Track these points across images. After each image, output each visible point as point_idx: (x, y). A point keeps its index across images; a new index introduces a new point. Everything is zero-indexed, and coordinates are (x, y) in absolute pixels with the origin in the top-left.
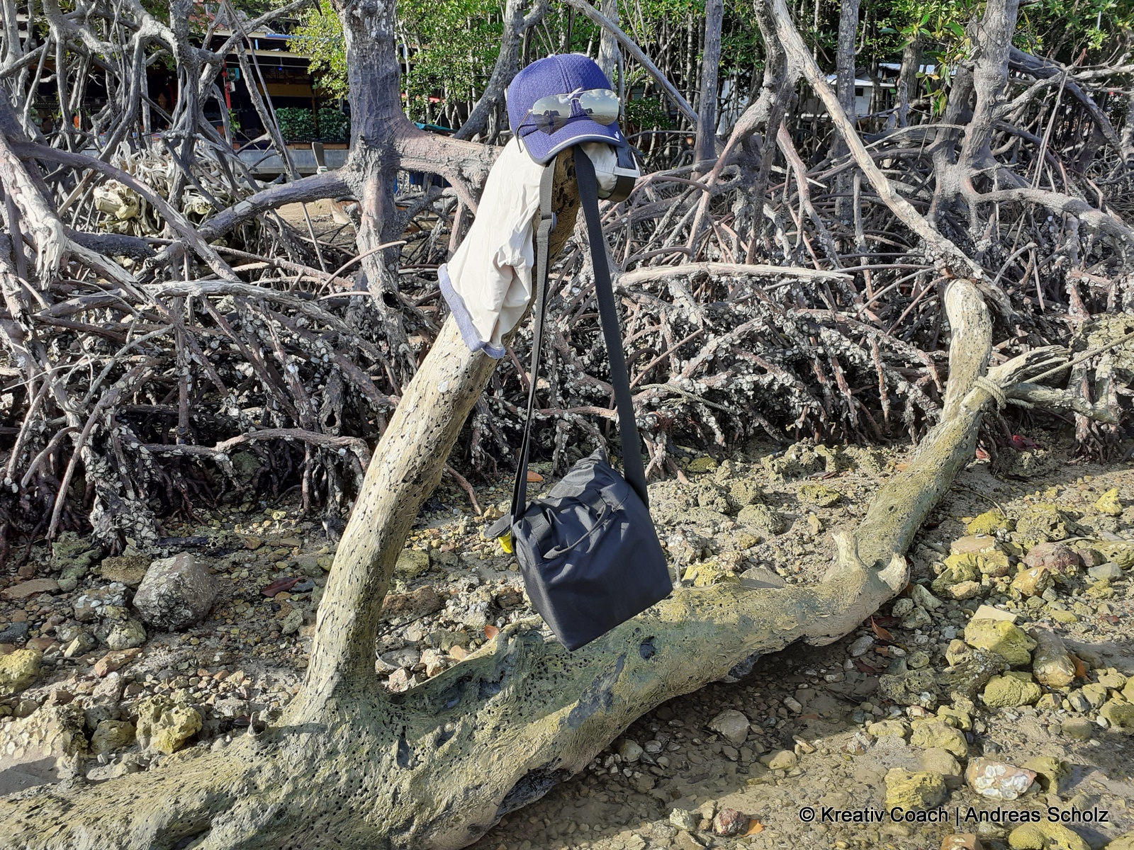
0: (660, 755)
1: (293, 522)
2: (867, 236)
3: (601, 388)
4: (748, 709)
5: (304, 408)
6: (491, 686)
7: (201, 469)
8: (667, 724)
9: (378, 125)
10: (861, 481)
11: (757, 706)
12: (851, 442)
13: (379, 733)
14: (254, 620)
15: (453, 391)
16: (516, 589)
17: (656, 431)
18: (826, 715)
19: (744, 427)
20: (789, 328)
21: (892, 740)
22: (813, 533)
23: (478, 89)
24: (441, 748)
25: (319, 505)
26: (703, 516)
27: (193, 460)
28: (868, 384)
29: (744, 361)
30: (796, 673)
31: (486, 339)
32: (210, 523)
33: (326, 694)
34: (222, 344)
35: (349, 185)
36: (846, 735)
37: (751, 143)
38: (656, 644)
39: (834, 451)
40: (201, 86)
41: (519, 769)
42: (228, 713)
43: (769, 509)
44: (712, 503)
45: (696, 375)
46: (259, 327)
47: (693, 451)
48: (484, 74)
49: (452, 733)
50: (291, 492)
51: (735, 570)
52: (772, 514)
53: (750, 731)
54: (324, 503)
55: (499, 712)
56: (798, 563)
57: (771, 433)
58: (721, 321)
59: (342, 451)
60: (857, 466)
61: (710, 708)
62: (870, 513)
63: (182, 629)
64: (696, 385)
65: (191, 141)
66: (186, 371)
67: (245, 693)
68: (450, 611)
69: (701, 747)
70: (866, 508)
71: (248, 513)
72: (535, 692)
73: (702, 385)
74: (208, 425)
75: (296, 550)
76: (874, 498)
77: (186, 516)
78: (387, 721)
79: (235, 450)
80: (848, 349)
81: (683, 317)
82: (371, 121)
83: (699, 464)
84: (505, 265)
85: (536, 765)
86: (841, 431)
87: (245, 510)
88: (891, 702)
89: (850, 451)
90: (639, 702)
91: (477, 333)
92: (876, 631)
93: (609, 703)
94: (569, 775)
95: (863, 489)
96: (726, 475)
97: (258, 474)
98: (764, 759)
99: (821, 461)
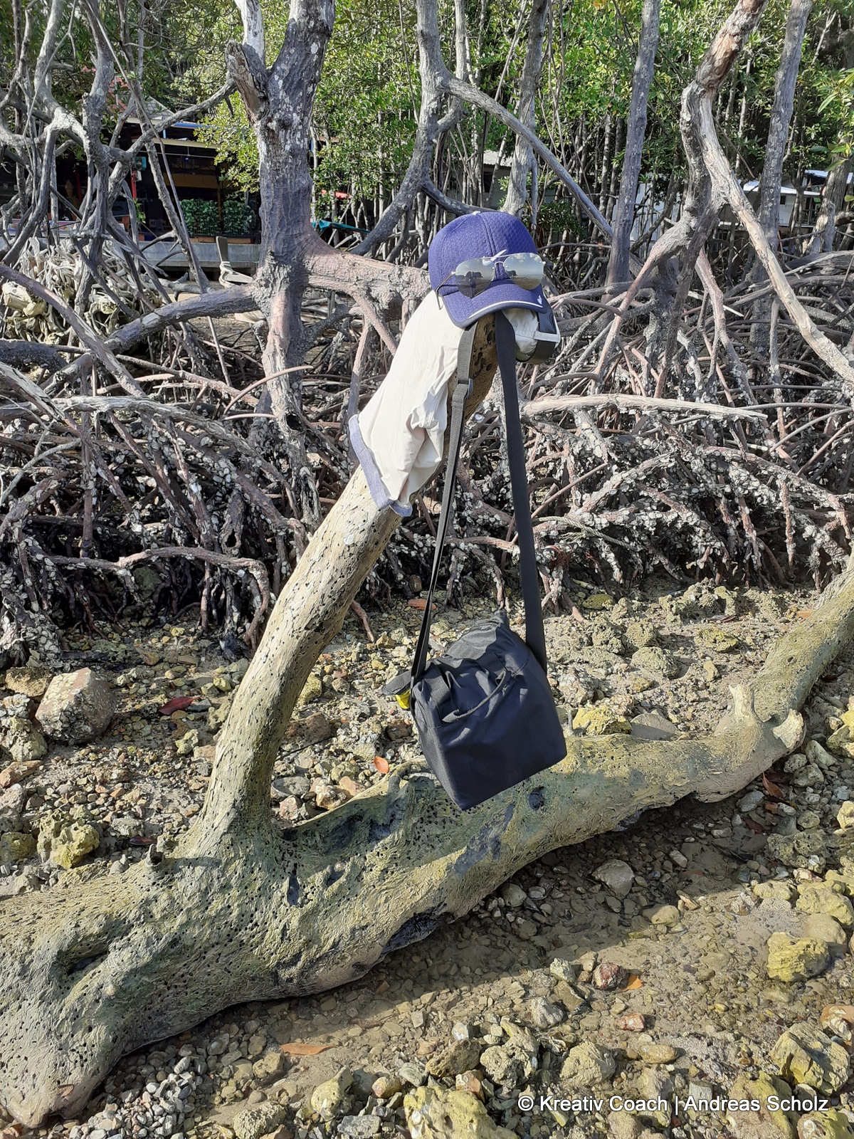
0: (544, 901)
1: (191, 639)
2: (783, 365)
3: (498, 517)
4: (633, 859)
5: (205, 527)
6: (381, 828)
7: (102, 582)
8: (552, 870)
9: (288, 241)
10: (761, 627)
11: (643, 856)
12: (752, 584)
13: (270, 869)
14: (151, 738)
15: (359, 545)
16: (406, 721)
17: (552, 565)
18: (712, 871)
19: (644, 565)
20: (697, 465)
21: (777, 902)
22: (709, 680)
23: (385, 187)
24: (330, 888)
25: (216, 623)
26: (596, 655)
27: (96, 573)
28: (774, 526)
29: (648, 497)
30: (683, 825)
31: (394, 497)
32: (110, 636)
33: (222, 829)
34: (127, 458)
35: (257, 300)
36: (731, 893)
37: (668, 266)
38: (545, 794)
39: (735, 593)
40: (110, 185)
41: (405, 912)
42: (124, 832)
43: (664, 653)
44: (607, 643)
45: (597, 510)
46: (164, 444)
47: (590, 587)
48: (393, 170)
49: (342, 873)
50: (189, 609)
51: (626, 715)
52: (668, 658)
53: (634, 883)
54: (221, 622)
55: (387, 855)
56: (691, 710)
57: (671, 572)
58: (628, 455)
59: (241, 573)
60: (757, 610)
61: (596, 856)
62: (768, 663)
63: (82, 745)
64: (596, 519)
65: (99, 241)
66: (91, 485)
67: (140, 812)
68: (340, 739)
69: (585, 896)
70: (764, 655)
71: (147, 627)
72: (423, 836)
73: (603, 520)
74: (111, 538)
75: (193, 669)
76: (773, 645)
77: (87, 628)
78: (279, 858)
79: (137, 564)
80: (756, 490)
81: (588, 449)
82: (281, 237)
83: (594, 600)
84: (418, 427)
85: (421, 910)
86: (743, 572)
87: (144, 624)
88: (778, 862)
89: (751, 594)
90: (526, 851)
91: (386, 490)
92: (767, 786)
93: (496, 851)
94: (454, 918)
95: (762, 636)
96: (622, 613)
97: (159, 590)
98: (646, 913)
99: (721, 603)
